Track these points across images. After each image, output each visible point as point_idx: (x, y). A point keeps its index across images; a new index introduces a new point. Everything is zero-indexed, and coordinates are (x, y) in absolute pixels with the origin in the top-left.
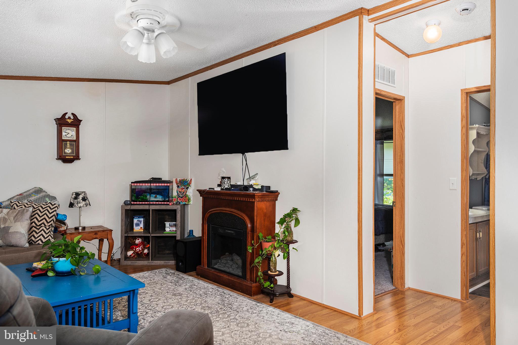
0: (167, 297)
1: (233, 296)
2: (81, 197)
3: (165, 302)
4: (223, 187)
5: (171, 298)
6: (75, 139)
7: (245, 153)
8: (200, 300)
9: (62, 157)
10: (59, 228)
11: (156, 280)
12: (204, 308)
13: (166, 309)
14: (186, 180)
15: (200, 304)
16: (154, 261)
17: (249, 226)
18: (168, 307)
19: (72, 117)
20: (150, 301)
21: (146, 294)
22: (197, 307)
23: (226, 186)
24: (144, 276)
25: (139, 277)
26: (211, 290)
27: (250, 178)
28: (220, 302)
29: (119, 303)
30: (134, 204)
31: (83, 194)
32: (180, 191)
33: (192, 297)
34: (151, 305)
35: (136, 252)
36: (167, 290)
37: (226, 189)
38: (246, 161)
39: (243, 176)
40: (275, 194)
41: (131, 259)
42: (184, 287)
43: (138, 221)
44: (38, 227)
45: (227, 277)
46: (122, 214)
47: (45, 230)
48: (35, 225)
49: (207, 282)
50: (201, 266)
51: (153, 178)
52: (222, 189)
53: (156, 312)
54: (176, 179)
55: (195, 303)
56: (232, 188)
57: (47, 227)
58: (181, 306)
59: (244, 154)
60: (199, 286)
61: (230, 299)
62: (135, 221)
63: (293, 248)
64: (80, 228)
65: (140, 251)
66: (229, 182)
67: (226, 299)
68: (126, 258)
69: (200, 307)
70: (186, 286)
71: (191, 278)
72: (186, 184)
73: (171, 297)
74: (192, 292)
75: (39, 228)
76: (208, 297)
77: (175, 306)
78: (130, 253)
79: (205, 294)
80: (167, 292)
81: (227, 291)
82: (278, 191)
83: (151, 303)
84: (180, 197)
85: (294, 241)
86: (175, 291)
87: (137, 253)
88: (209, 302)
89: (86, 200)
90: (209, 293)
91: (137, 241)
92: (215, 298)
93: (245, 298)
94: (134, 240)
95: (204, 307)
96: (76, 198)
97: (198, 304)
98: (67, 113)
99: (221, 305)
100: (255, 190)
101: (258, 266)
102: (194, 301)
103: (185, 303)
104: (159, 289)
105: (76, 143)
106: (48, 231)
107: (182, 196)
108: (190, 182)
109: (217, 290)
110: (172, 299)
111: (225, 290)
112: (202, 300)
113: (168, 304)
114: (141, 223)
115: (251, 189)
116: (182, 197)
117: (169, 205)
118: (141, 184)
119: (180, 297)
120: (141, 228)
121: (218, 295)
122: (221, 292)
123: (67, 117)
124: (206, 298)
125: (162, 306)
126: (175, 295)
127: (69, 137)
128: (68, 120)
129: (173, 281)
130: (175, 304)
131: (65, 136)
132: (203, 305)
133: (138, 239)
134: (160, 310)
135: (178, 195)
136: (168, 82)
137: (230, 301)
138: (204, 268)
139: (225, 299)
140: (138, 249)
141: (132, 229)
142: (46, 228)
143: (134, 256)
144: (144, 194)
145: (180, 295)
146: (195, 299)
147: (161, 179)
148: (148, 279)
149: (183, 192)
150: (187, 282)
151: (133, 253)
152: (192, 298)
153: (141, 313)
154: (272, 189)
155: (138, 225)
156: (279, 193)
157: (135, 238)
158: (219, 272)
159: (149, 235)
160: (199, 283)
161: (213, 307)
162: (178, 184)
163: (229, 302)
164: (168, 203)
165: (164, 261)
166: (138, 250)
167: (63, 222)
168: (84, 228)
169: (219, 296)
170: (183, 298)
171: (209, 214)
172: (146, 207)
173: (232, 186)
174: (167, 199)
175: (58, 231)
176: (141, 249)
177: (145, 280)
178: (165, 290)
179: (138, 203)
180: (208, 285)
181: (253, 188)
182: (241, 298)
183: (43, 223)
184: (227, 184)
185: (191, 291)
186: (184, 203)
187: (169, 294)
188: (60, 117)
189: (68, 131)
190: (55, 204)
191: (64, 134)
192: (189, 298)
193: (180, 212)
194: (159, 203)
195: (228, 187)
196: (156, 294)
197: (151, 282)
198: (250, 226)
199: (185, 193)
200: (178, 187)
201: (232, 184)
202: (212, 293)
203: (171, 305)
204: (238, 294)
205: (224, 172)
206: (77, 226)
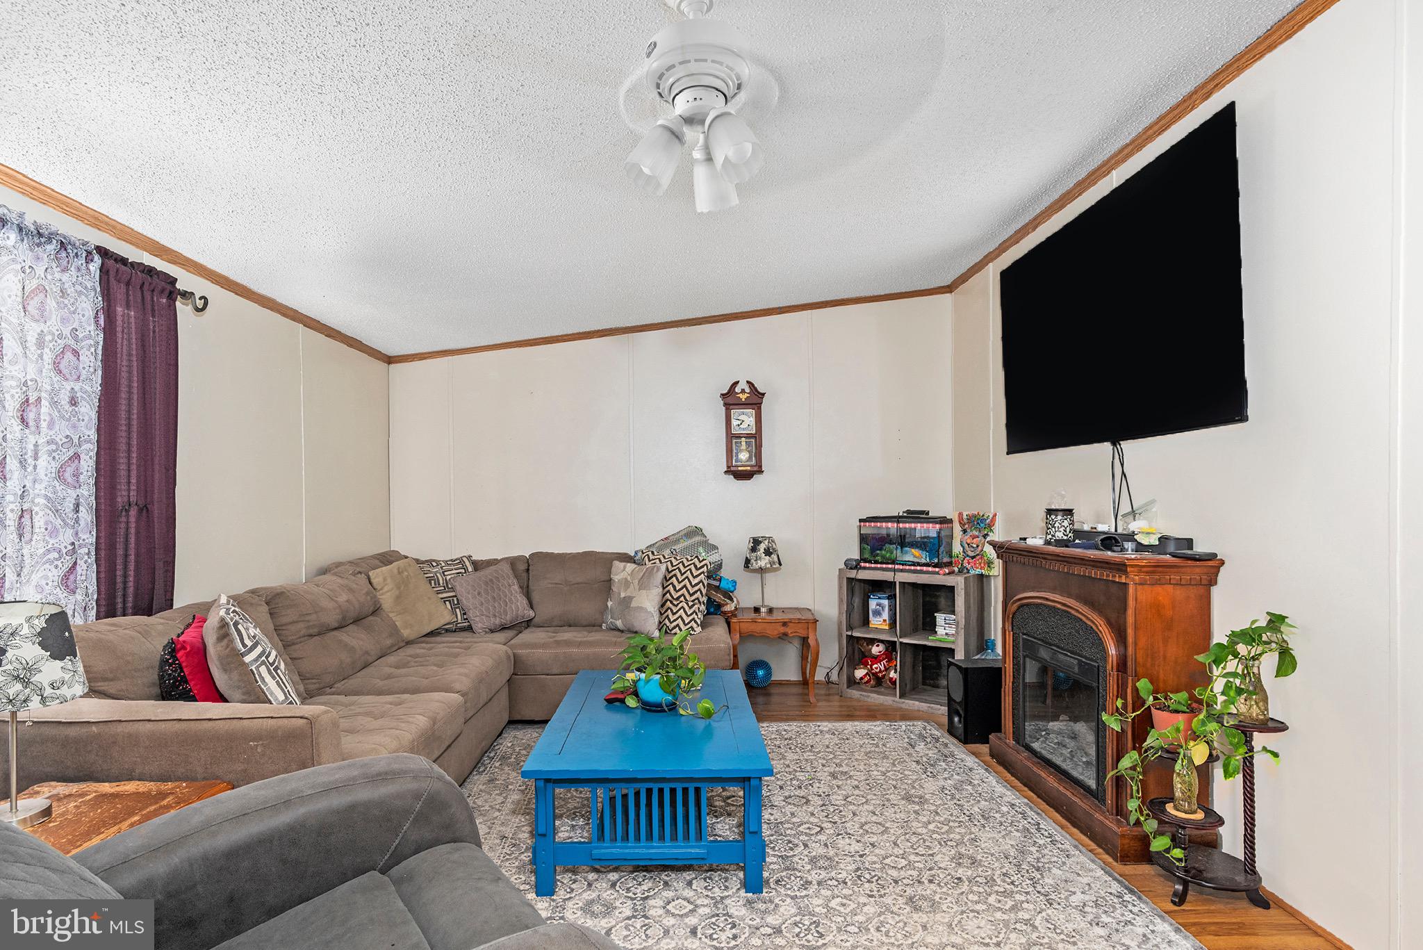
0: (888, 800)
1: (1060, 846)
2: (762, 547)
3: (874, 813)
4: (1050, 536)
5: (894, 805)
6: (754, 432)
7: (1121, 442)
8: (963, 831)
9: (732, 469)
10: (724, 605)
11: (889, 748)
12: (961, 861)
13: (867, 831)
14: (983, 515)
15: (955, 844)
16: (907, 701)
17: (1112, 650)
18: (875, 829)
19: (748, 390)
20: (845, 800)
21: (846, 779)
22: (944, 850)
23: (1057, 534)
24: (870, 732)
25: (857, 732)
26: (1005, 809)
27: (1133, 513)
28: (1012, 852)
29: (781, 788)
30: (865, 568)
31: (766, 542)
32: (969, 542)
33: (945, 816)
34: (841, 812)
35: (873, 674)
36: (896, 780)
37: (1060, 543)
38: (1122, 465)
39: (1114, 508)
40: (1211, 565)
41: (863, 687)
42: (942, 783)
43: (877, 605)
44: (675, 603)
45: (1056, 785)
46: (840, 587)
47: (687, 608)
48: (670, 598)
49: (1006, 781)
50: (999, 734)
51: (908, 512)
52: (1048, 543)
53: (841, 834)
54: (960, 514)
55: (945, 836)
56: (1077, 541)
57: (690, 604)
58: (907, 836)
59: (1118, 446)
60: (980, 789)
61: (1046, 851)
62: (873, 604)
63: (1265, 749)
64: (763, 610)
65: (880, 671)
66: (1066, 523)
67: (1034, 849)
68: (852, 682)
69: (953, 852)
70: (949, 781)
71: (971, 761)
72: (982, 525)
73: (895, 802)
74: (955, 801)
75: (678, 604)
76: (987, 829)
77: (892, 831)
78: (860, 673)
79: (983, 816)
80: (895, 787)
81: (1050, 824)
82: (1215, 555)
83: (844, 805)
84: (968, 556)
85: (1271, 724)
86: (914, 787)
87: (875, 674)
88: (983, 846)
89: (771, 553)
90: (997, 815)
91: (876, 650)
92: (1004, 837)
93: (1093, 861)
94: (868, 645)
95: (961, 856)
96: (754, 550)
97: (949, 843)
98: (737, 383)
99: (1010, 863)
100: (1140, 547)
101: (1132, 779)
102: (946, 828)
103: (920, 830)
104: (881, 772)
105: (756, 438)
106: (692, 611)
107: (972, 554)
108: (992, 521)
109: (1023, 813)
110: (896, 807)
111: (1045, 820)
112: (965, 833)
113: (881, 820)
114: (883, 610)
115: (1129, 546)
116: (973, 557)
117: (938, 573)
118: (879, 524)
119: (917, 808)
120: (885, 621)
121: (1017, 831)
122: (1029, 823)
123: (738, 390)
124: (980, 830)
125: (863, 820)
126: (908, 798)
127: (744, 429)
128: (741, 395)
129: (925, 759)
130: (896, 825)
131: (737, 428)
132: (964, 849)
133: (878, 646)
134: (851, 832)
135: (964, 552)
136: (948, 286)
137: (1042, 860)
138: (1006, 743)
139: (1031, 849)
140: (875, 666)
141: (866, 622)
142: (688, 604)
143: (867, 682)
144: (887, 545)
145: (922, 801)
146: (951, 824)
147: (928, 513)
148: (873, 742)
149: (975, 546)
150: (958, 769)
151: (865, 676)
152: (946, 819)
153: (811, 826)
154: (1200, 548)
155: (877, 613)
156: (1222, 563)
157: (872, 641)
158: (1039, 763)
159: (896, 639)
160: (985, 780)
161: (986, 864)
162: (964, 525)
163: (1038, 862)
164: (937, 570)
165: (929, 705)
166: (876, 668)
167: (728, 595)
168: (771, 610)
169: (1019, 834)
170: (924, 812)
171: (1015, 605)
172: (888, 576)
173: (1078, 533)
174: (936, 561)
175: (722, 612)
176: (883, 668)
177: (867, 741)
178: (893, 779)
179: (873, 565)
180: (1003, 790)
181: (1134, 543)
182: (1082, 859)
183: (683, 595)
184: (1061, 529)
185: (953, 797)
186: (978, 571)
187: (896, 792)
188: (725, 392)
189: (742, 417)
190: (704, 560)
191: (734, 423)
192: (937, 818)
193: (963, 592)
194: (915, 568)
195: (1065, 538)
196: (868, 784)
197: (877, 749)
198: (1114, 652)
199: (980, 548)
200: (965, 531)
201: (1077, 526)
202: (1003, 820)
203: (883, 826)
204: (1077, 843)
205: (1063, 497)
206: (758, 603)
